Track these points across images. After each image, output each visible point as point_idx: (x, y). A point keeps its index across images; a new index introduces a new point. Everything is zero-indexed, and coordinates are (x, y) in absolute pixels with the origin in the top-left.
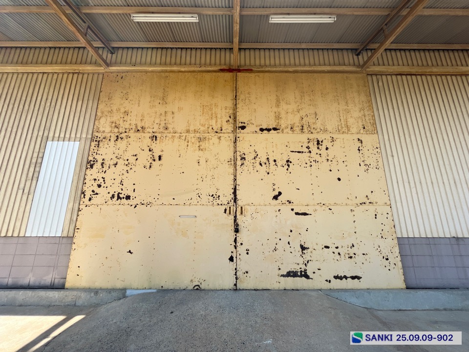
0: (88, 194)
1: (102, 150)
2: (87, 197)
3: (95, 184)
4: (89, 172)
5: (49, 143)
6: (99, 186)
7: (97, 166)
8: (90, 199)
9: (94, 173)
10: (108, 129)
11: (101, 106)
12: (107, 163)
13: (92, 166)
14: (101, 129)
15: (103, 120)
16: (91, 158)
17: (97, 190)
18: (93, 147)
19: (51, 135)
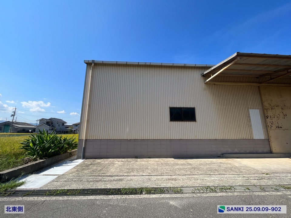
0: (270, 126)
1: (269, 113)
2: (270, 127)
3: (271, 123)
4: (267, 119)
5: (250, 110)
6: (272, 124)
7: (269, 117)
8: (271, 128)
9: (268, 120)
10: (268, 106)
11: (263, 98)
12: (272, 117)
13: (268, 118)
14: (266, 106)
15: (265, 102)
16: (266, 115)
17: (272, 125)
18: (266, 112)
19: (249, 107)
